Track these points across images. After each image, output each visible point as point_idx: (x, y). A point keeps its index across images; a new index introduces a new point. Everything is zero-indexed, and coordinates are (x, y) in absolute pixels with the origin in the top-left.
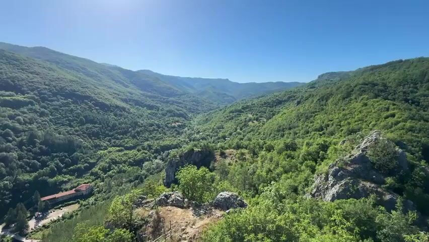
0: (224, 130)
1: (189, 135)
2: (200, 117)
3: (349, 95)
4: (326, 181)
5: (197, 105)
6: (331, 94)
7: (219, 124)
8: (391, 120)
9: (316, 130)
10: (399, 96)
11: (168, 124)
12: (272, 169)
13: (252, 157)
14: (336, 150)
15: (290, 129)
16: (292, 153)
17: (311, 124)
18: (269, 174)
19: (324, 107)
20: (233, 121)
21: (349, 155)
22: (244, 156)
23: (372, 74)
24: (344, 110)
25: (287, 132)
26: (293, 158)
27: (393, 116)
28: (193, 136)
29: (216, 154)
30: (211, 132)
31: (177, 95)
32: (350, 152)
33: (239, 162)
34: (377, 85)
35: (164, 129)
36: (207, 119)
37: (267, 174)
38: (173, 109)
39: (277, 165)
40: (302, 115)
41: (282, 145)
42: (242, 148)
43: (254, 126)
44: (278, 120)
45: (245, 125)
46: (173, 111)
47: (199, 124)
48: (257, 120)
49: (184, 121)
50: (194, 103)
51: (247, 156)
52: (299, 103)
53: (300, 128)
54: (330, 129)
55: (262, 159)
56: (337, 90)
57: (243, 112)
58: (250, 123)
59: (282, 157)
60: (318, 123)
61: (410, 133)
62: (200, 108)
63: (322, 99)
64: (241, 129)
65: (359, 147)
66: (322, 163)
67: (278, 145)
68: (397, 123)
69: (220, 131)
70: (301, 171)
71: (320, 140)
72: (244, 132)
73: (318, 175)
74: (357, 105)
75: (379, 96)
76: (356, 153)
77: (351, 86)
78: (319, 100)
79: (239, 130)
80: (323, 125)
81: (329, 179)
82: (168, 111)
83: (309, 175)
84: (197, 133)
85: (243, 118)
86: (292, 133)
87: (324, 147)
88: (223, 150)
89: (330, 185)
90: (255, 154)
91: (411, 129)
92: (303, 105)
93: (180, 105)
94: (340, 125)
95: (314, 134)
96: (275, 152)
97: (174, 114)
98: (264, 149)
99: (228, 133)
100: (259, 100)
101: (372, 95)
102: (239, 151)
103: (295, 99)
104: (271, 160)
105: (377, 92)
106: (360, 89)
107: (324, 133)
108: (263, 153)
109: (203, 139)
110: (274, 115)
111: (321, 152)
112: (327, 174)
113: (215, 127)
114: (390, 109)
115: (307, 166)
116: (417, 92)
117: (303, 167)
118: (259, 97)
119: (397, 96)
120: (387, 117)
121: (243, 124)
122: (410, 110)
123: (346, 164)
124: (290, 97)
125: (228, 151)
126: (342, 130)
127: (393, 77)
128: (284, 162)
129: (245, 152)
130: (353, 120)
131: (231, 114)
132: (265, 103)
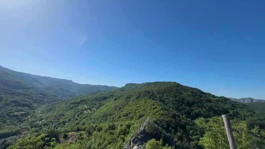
0: (64, 117)
1: (32, 122)
2: (44, 107)
3: (139, 97)
4: (130, 145)
5: (43, 98)
6: (131, 96)
7: (61, 113)
8: (156, 110)
9: (124, 116)
10: (158, 98)
11: (10, 113)
12: (101, 142)
13: (88, 136)
14: (134, 127)
15: (110, 115)
16: (113, 131)
17: (122, 112)
18: (100, 146)
19: (128, 102)
20: (73, 110)
21: (139, 130)
22: (82, 136)
23: (148, 87)
24: (137, 104)
25: (108, 117)
26: (113, 134)
27: (156, 108)
28: (36, 123)
29: (60, 136)
30: (53, 119)
31: (26, 88)
32: (140, 129)
33: (78, 141)
34: (150, 92)
35: (5, 117)
36: (51, 108)
37: (98, 147)
38: (18, 100)
39: (105, 139)
40: (117, 107)
41: (107, 127)
42: (81, 130)
43: (88, 114)
44: (104, 109)
45: (81, 113)
46: (17, 101)
47: (43, 112)
48: (90, 109)
49: (28, 110)
50: (41, 95)
51: (85, 136)
52: (115, 99)
53: (116, 115)
54: (131, 115)
55: (95, 137)
56: (134, 94)
57: (81, 104)
58: (85, 112)
59: (107, 134)
60: (125, 112)
61: (162, 116)
62: (45, 100)
63: (127, 98)
64: (78, 116)
65: (143, 126)
66: (128, 135)
67: (105, 127)
68: (158, 111)
69: (61, 118)
70: (118, 142)
71: (127, 123)
72: (80, 118)
73: (126, 143)
74: (142, 102)
75: (151, 98)
76: (142, 129)
77: (140, 92)
78: (126, 98)
79: (76, 117)
80: (128, 113)
81: (131, 144)
82: (12, 102)
83: (122, 144)
84: (39, 120)
85: (80, 107)
86: (112, 118)
87: (129, 127)
88: (66, 133)
89: (131, 147)
90: (90, 134)
91: (162, 115)
92: (118, 101)
93: (26, 97)
94: (135, 113)
95: (123, 118)
96: (103, 131)
97: (19, 104)
98: (96, 130)
99: (68, 119)
100: (92, 96)
101: (148, 97)
102: (79, 133)
103: (114, 97)
104: (101, 137)
105: (150, 96)
106: (144, 94)
107: (128, 118)
108: (95, 132)
109: (44, 125)
110: (101, 106)
111: (127, 129)
112: (130, 142)
113: (57, 115)
114: (155, 105)
115: (121, 138)
116: (163, 97)
117: (119, 139)
118: (92, 94)
119: (157, 98)
120: (154, 109)
121: (80, 112)
122: (162, 105)
123: (138, 135)
124: (111, 96)
125: (70, 133)
126: (136, 115)
127: (155, 89)
128: (109, 137)
129: (83, 133)
130: (141, 110)
131: (72, 105)
132: (96, 98)
